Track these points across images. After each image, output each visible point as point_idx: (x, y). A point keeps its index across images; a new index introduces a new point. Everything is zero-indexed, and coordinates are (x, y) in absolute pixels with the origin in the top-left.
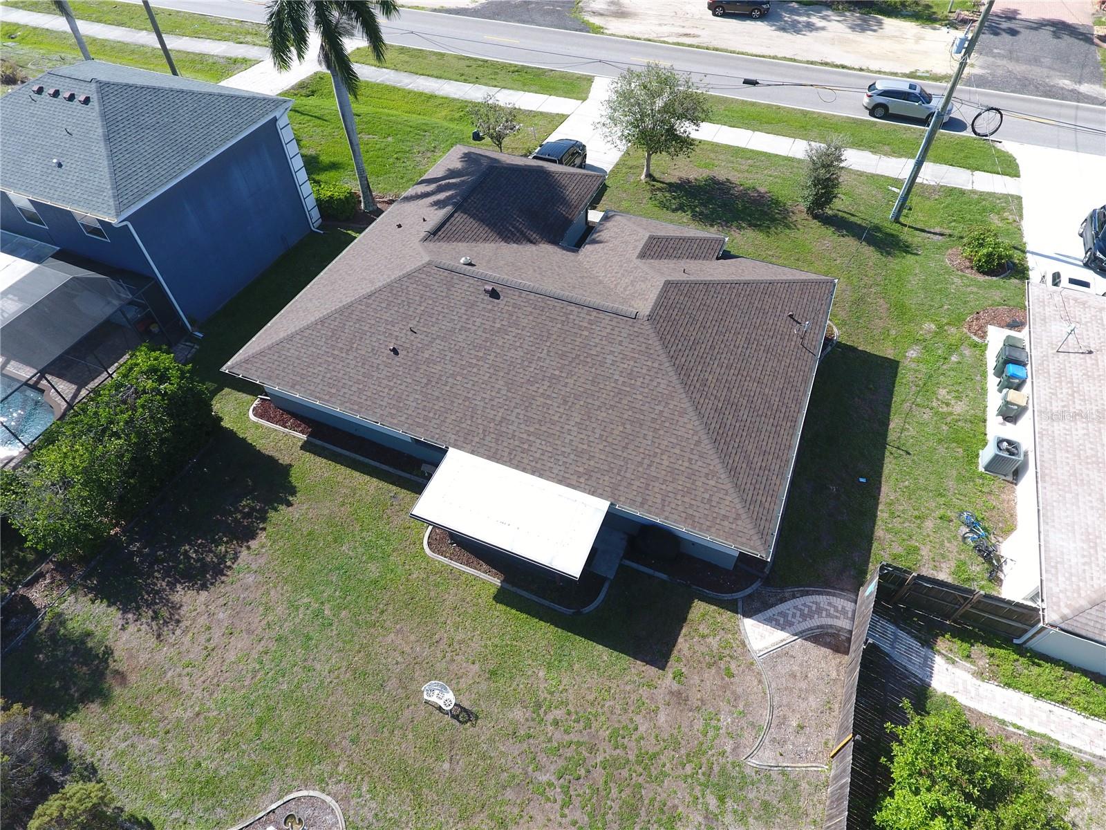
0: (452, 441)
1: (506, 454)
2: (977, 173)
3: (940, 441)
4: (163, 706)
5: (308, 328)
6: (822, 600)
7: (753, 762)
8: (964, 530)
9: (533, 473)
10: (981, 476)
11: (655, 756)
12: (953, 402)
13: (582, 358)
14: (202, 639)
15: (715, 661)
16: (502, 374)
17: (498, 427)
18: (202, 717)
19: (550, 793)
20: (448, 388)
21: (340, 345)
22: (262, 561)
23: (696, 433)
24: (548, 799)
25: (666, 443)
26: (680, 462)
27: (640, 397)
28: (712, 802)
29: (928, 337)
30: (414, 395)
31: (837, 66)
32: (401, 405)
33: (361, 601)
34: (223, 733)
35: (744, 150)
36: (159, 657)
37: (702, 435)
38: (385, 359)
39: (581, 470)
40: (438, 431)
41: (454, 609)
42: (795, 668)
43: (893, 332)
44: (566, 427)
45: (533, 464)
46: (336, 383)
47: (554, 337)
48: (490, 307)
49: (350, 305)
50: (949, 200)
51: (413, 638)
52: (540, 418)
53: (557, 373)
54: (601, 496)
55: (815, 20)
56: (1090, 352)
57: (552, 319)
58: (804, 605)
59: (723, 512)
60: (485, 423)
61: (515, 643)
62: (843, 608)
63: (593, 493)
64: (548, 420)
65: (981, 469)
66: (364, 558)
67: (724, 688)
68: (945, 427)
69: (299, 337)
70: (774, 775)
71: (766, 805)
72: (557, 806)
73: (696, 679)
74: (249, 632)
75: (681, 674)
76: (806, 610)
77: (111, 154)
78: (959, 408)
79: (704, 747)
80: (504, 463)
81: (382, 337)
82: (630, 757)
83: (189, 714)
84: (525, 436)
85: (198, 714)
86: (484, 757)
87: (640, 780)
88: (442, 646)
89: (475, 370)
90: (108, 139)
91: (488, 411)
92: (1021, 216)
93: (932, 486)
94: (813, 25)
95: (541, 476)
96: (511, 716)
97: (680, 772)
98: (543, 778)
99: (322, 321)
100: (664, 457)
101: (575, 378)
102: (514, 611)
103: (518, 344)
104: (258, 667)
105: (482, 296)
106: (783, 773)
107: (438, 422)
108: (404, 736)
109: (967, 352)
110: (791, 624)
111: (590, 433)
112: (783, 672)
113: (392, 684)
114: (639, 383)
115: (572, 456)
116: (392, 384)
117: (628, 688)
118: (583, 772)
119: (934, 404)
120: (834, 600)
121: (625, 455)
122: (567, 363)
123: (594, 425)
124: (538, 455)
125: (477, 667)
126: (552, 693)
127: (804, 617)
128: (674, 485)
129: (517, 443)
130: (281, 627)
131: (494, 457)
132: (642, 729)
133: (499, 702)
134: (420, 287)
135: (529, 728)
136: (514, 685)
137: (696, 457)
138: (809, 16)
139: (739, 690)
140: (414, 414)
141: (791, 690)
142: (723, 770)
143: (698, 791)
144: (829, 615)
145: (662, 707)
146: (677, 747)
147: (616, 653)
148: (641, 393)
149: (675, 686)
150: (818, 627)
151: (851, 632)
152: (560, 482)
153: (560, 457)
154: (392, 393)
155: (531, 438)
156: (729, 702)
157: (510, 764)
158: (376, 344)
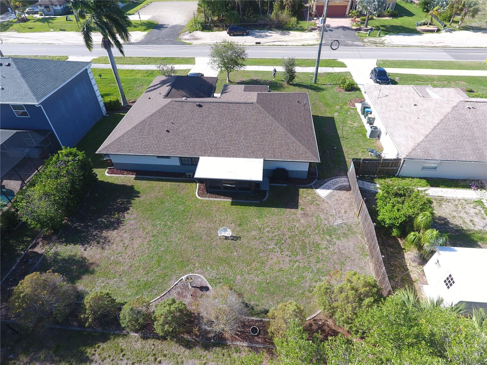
0: (200, 154)
1: (222, 154)
2: (334, 68)
3: (354, 134)
4: (114, 268)
5: (129, 131)
6: (337, 179)
7: (335, 224)
8: (370, 153)
9: (233, 157)
10: (369, 139)
11: (305, 231)
12: (353, 124)
13: (238, 119)
14: (121, 244)
15: (312, 203)
16: (211, 130)
17: (216, 146)
18: (133, 267)
19: (275, 250)
20: (193, 138)
21: (145, 134)
22: (135, 215)
23: (284, 132)
24: (275, 252)
25: (276, 137)
26: (282, 142)
27: (262, 126)
28: (328, 238)
29: (339, 110)
30: (180, 143)
31: (278, 46)
32: (176, 148)
33: (181, 217)
34: (144, 269)
35: (258, 71)
36: (104, 254)
37: (286, 132)
38: (165, 135)
39: (250, 152)
40: (193, 153)
41: (217, 211)
42: (337, 198)
43: (328, 110)
44: (240, 140)
45: (232, 154)
46: (147, 146)
47: (227, 114)
48: (200, 110)
49: (145, 120)
50: (329, 76)
51: (206, 223)
52: (230, 140)
53: (231, 125)
54: (259, 158)
55: (267, 34)
56: (387, 96)
57: (224, 109)
58: (332, 182)
59: (301, 152)
60: (210, 146)
61: (243, 215)
62: (344, 180)
63: (257, 158)
64: (233, 140)
65: (368, 137)
66: (176, 205)
67: (318, 208)
68: (354, 130)
69: (126, 135)
70: (343, 225)
71: (344, 234)
72: (279, 253)
73: (308, 209)
74: (140, 237)
75: (303, 209)
76: (334, 183)
77: (27, 82)
78: (356, 125)
79: (319, 225)
80: (222, 156)
81: (161, 128)
82: (297, 233)
83: (127, 267)
84: (226, 146)
85: (131, 266)
86: (248, 247)
87: (303, 238)
88: (218, 222)
89: (201, 131)
90: (23, 76)
91: (210, 142)
92: (352, 76)
93: (356, 145)
94: (268, 35)
95: (236, 157)
96: (252, 234)
97: (314, 233)
98: (271, 247)
99: (135, 128)
100: (276, 141)
101: (238, 125)
102: (239, 206)
103: (214, 119)
104: (149, 246)
105: (196, 107)
106: (346, 224)
107: (192, 150)
108: (216, 250)
109: (352, 111)
110: (331, 188)
111: (249, 140)
112: (334, 200)
113: (204, 237)
114: (260, 122)
115: (245, 149)
116: (170, 142)
117: (288, 217)
118: (283, 241)
119: (348, 125)
120: (341, 179)
121: (263, 144)
122: (233, 121)
123: (250, 138)
124: (233, 151)
125: (233, 224)
126: (263, 225)
127: (334, 185)
128: (283, 149)
129: (224, 149)
130: (152, 232)
131: (217, 155)
132: (297, 226)
133: (246, 232)
134: (171, 109)
135: (260, 235)
136: (249, 226)
137: (287, 139)
138: (265, 33)
139: (323, 208)
140: (183, 149)
141: (338, 204)
142: (327, 229)
143: (322, 236)
144: (341, 183)
145: (301, 218)
146: (310, 227)
147: (279, 209)
148: (262, 125)
149: (303, 212)
150: (339, 186)
151: (350, 185)
152: (244, 157)
153: (241, 150)
154: (171, 145)
155: (229, 147)
156: (321, 212)
157: (257, 247)
158: (160, 131)
